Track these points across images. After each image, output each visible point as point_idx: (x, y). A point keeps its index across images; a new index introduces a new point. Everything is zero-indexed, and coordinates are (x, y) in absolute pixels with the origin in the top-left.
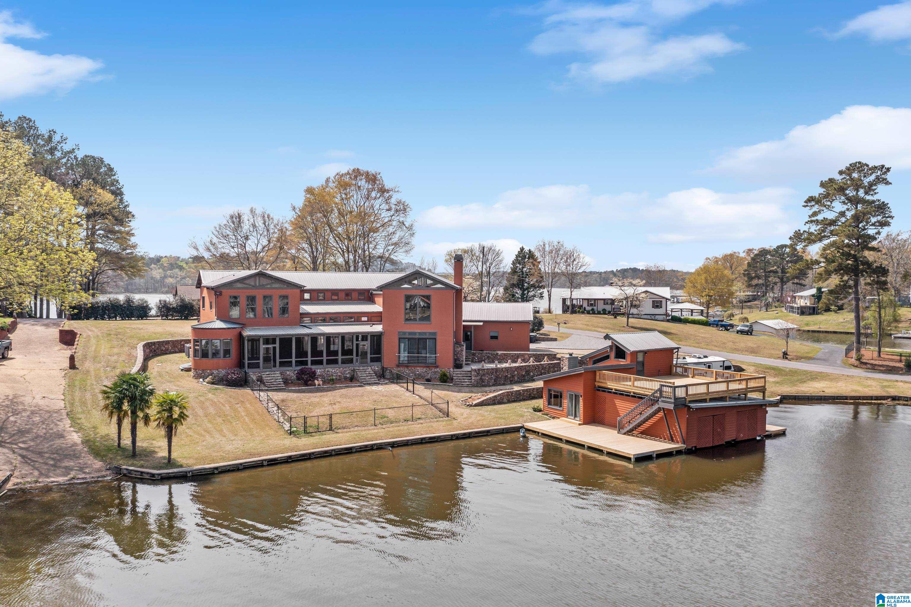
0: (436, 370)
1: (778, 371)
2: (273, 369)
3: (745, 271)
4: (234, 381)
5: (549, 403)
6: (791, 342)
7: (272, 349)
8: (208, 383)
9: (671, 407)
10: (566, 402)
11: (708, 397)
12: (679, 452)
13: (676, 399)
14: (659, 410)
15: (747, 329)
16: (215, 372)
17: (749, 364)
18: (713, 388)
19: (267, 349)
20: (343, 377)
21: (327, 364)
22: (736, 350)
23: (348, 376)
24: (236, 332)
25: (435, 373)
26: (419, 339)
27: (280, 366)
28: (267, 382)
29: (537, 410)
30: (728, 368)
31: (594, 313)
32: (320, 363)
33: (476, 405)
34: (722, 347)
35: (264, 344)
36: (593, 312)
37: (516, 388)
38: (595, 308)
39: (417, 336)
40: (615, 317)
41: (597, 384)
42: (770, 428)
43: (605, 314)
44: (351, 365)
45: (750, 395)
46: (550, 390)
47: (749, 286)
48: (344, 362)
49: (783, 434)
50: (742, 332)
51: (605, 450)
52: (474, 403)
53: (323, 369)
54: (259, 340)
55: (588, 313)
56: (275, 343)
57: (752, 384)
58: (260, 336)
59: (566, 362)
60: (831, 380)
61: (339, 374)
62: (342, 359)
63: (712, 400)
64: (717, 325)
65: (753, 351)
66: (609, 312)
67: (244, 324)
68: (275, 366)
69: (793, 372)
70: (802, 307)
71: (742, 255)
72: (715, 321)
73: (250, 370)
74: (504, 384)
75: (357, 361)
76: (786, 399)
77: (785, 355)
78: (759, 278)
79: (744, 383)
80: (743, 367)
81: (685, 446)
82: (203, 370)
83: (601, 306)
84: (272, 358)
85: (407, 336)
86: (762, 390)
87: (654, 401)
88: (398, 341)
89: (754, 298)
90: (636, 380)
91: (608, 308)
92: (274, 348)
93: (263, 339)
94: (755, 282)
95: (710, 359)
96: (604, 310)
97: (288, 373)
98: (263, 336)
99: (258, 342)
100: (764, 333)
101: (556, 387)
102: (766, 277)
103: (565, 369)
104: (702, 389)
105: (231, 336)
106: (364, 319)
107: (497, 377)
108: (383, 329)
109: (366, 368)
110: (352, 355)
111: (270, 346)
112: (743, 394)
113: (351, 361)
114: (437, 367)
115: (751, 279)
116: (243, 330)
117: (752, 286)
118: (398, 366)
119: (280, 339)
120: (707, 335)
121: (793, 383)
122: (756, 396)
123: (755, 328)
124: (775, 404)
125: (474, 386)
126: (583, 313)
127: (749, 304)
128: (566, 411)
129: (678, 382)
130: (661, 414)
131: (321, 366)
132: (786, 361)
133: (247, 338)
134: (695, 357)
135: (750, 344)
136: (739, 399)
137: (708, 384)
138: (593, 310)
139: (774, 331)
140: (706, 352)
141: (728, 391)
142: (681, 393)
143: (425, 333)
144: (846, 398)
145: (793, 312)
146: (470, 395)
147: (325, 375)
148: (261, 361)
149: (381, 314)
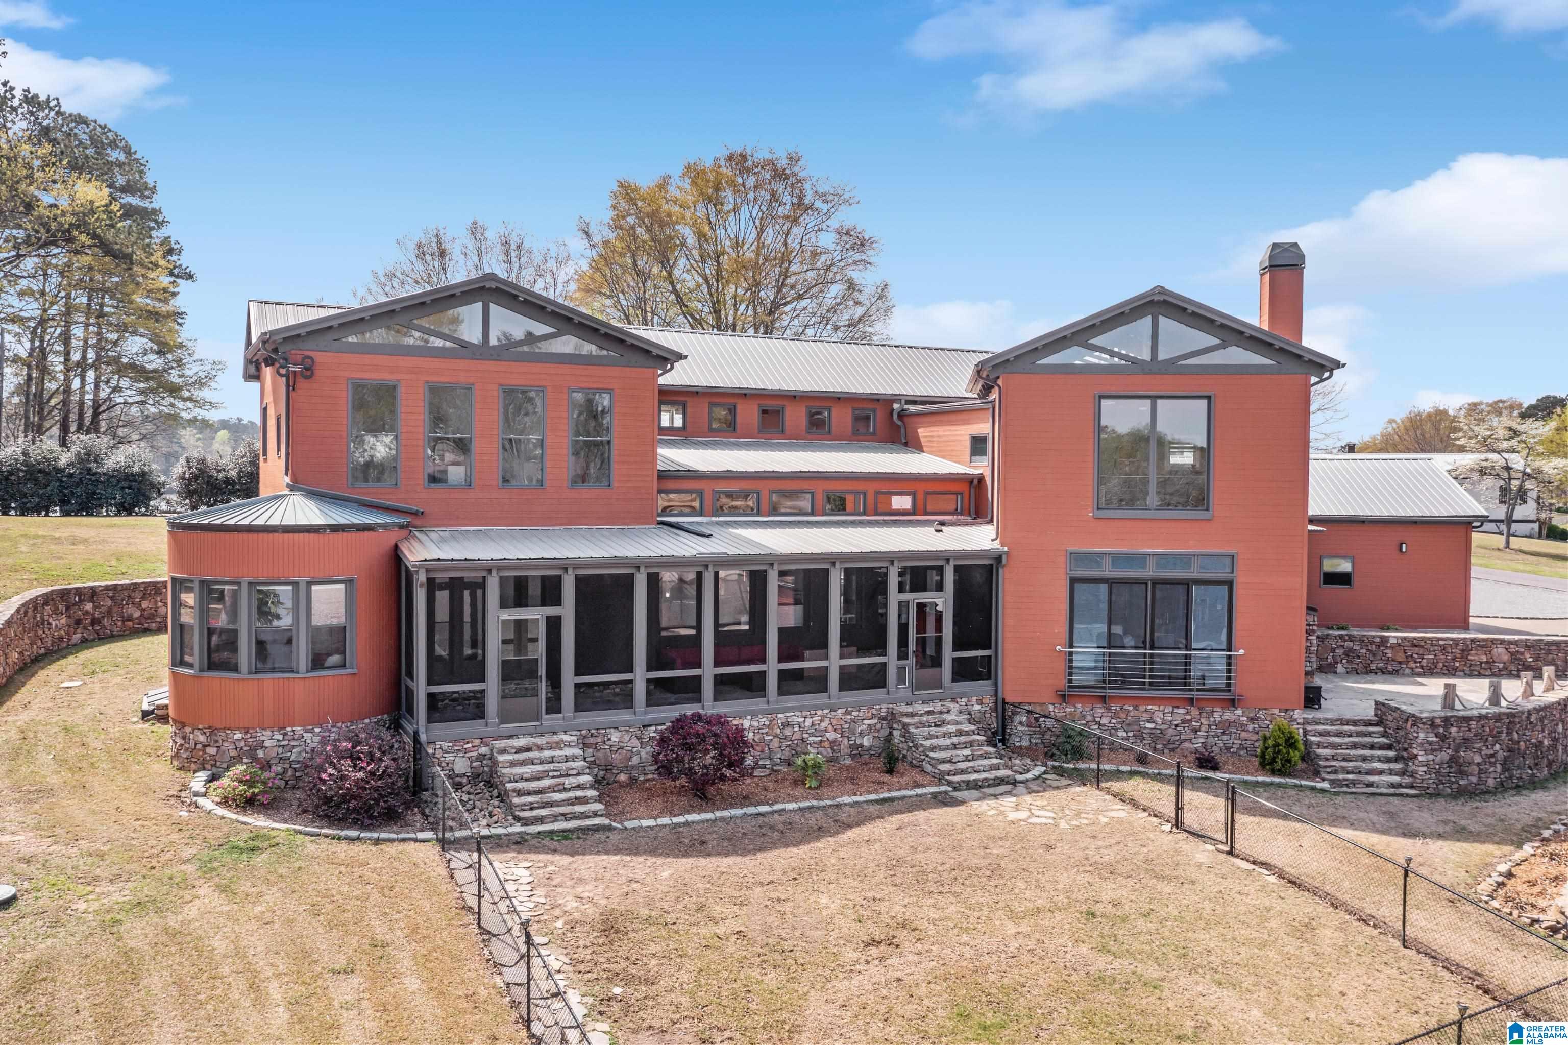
0: (1228, 716)
2: (549, 720)
4: (349, 796)
7: (541, 631)
8: (225, 802)
16: (270, 739)
19: (520, 626)
20: (845, 749)
21: (782, 691)
23: (866, 742)
24: (386, 540)
25: (1226, 727)
26: (1156, 582)
27: (578, 708)
28: (520, 793)
32: (753, 686)
35: (503, 604)
39: (1150, 572)
44: (878, 694)
48: (850, 682)
53: (764, 713)
54: (482, 585)
56: (557, 602)
58: (489, 568)
61: (831, 735)
62: (842, 668)
67: (415, 514)
68: (554, 706)
73: (442, 729)
75: (901, 680)
82: (213, 730)
84: (542, 671)
85: (1109, 572)
88: (1062, 593)
92: (554, 624)
93: (503, 581)
97: (615, 737)
98: (501, 566)
99: (479, 592)
105: (352, 567)
106: (901, 502)
108: (1001, 540)
109: (938, 706)
110: (884, 654)
111: (536, 614)
113: (878, 678)
114: (1232, 703)
116: (409, 536)
118: (1066, 697)
119: (580, 581)
131: (757, 704)
133: (422, 577)
143: (1186, 560)
147: (775, 744)
148: (492, 684)
149: (976, 484)
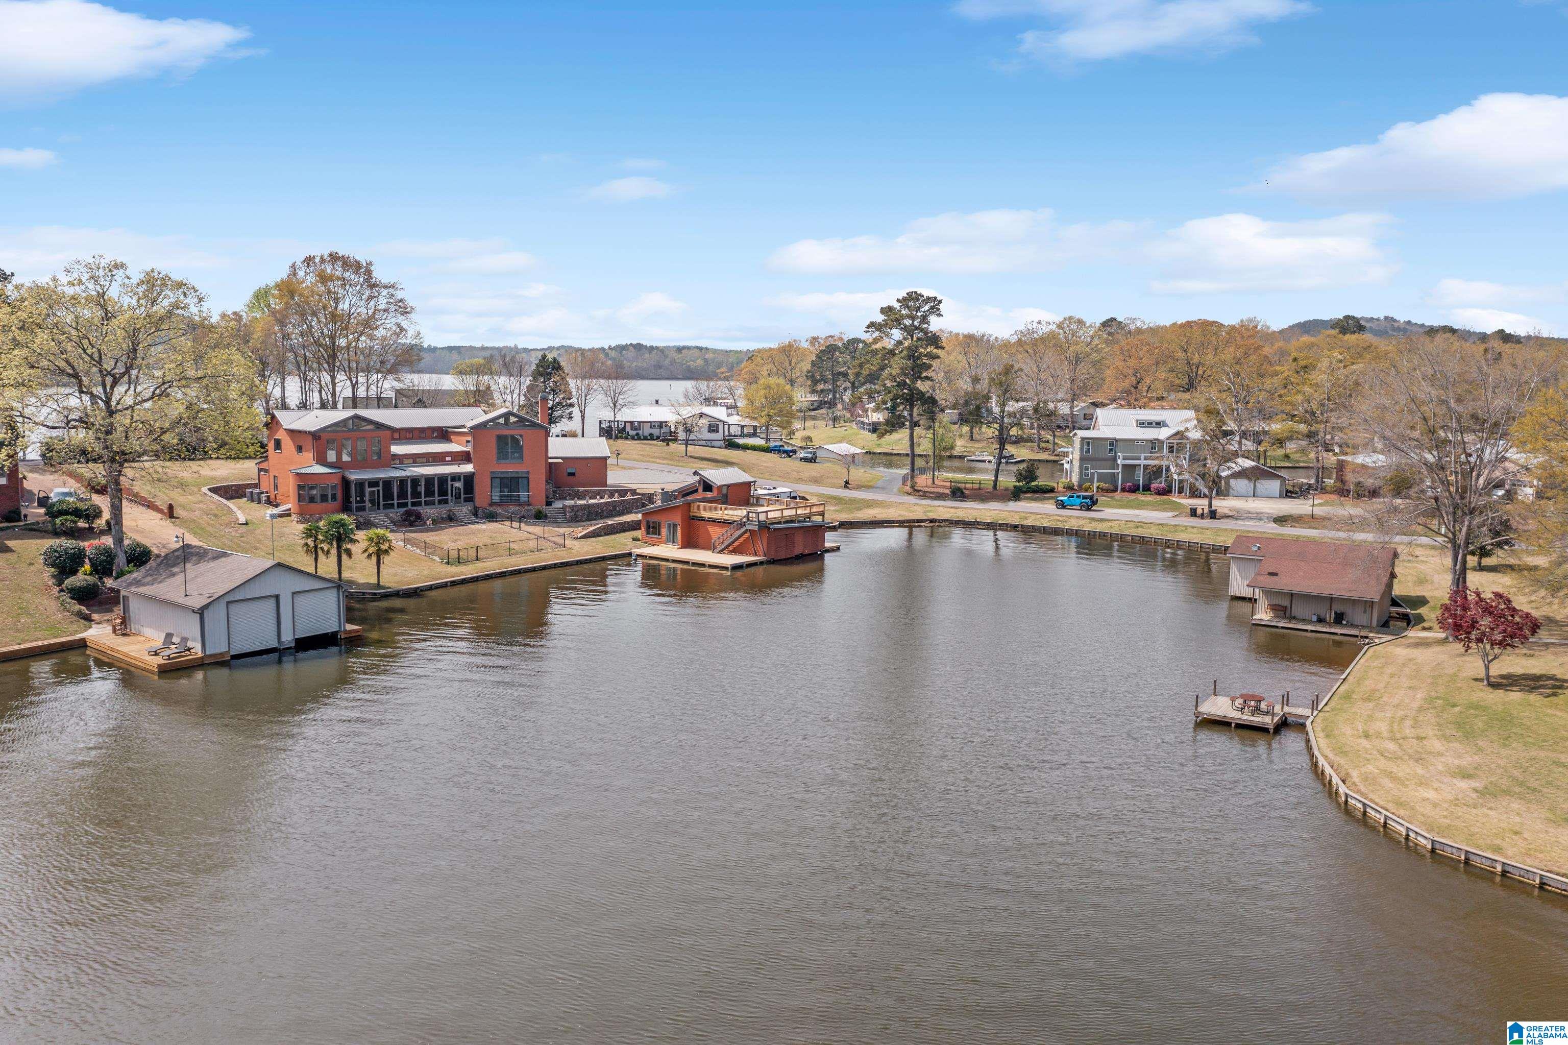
0: (529, 508)
1: (838, 500)
2: (380, 511)
3: (808, 372)
5: (648, 533)
6: (853, 470)
7: (376, 492)
9: (756, 528)
10: (664, 531)
11: (782, 521)
12: (762, 563)
13: (759, 522)
14: (746, 531)
15: (810, 456)
17: (813, 494)
18: (787, 513)
19: (372, 492)
20: (441, 518)
21: (427, 504)
22: (800, 480)
23: (447, 516)
24: (339, 476)
25: (528, 511)
26: (511, 478)
27: (385, 508)
29: (636, 539)
30: (795, 498)
31: (639, 439)
32: (419, 504)
33: (581, 538)
34: (785, 477)
35: (369, 487)
36: (638, 437)
37: (610, 522)
38: (640, 432)
39: (509, 475)
40: (668, 444)
41: (692, 514)
42: (827, 545)
43: (652, 439)
44: (447, 505)
45: (814, 518)
46: (648, 522)
47: (813, 392)
48: (440, 502)
49: (837, 549)
50: (805, 460)
51: (707, 564)
52: (579, 535)
53: (423, 509)
54: (364, 483)
55: (633, 438)
56: (379, 486)
57: (814, 510)
58: (365, 480)
59: (660, 497)
60: (884, 507)
61: (437, 515)
62: (438, 499)
63: (785, 522)
64: (779, 451)
65: (817, 481)
66: (658, 438)
67: (344, 468)
68: (379, 508)
69: (852, 501)
70: (873, 424)
71: (805, 345)
72: (776, 446)
73: (358, 513)
74: (595, 519)
75: (452, 502)
76: (844, 525)
77: (847, 485)
78: (825, 381)
79: (808, 509)
80: (807, 497)
81: (765, 558)
82: (311, 515)
83: (647, 431)
84: (377, 501)
85: (500, 476)
86: (822, 514)
87: (742, 524)
88: (489, 481)
89: (820, 405)
90: (726, 509)
91: (656, 432)
92: (378, 491)
93: (368, 482)
94: (821, 386)
95: (778, 490)
96: (651, 435)
97: (392, 514)
98: (368, 479)
99: (363, 485)
100: (828, 460)
101: (655, 518)
102: (834, 381)
103: (659, 503)
104: (778, 514)
105: (336, 480)
106: (448, 459)
107: (590, 512)
108: (474, 467)
109: (462, 508)
110: (448, 496)
111: (375, 489)
112: (808, 517)
113: (446, 502)
114: (529, 505)
115: (815, 382)
116: (346, 474)
117: (817, 392)
118: (490, 505)
119: (383, 482)
120: (769, 464)
121: (850, 511)
122: (819, 519)
123: (819, 454)
124: (834, 528)
125: (568, 522)
126: (626, 438)
127: (813, 413)
128: (664, 538)
129: (760, 509)
130: (748, 534)
131: (421, 507)
132: (847, 490)
133: (352, 482)
134: (765, 488)
135: (814, 474)
136: (804, 521)
137: (782, 510)
138: (637, 434)
139: (840, 457)
140: (774, 484)
141: (797, 515)
142: (763, 517)
143: (517, 472)
144: (893, 522)
145: (864, 429)
146: (572, 529)
148: (367, 503)
149: (468, 453)
